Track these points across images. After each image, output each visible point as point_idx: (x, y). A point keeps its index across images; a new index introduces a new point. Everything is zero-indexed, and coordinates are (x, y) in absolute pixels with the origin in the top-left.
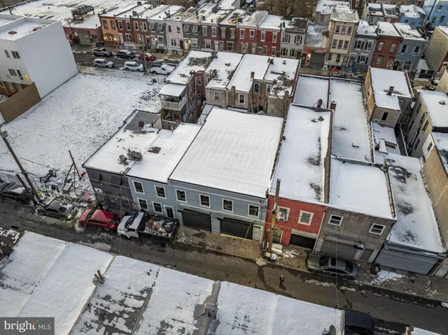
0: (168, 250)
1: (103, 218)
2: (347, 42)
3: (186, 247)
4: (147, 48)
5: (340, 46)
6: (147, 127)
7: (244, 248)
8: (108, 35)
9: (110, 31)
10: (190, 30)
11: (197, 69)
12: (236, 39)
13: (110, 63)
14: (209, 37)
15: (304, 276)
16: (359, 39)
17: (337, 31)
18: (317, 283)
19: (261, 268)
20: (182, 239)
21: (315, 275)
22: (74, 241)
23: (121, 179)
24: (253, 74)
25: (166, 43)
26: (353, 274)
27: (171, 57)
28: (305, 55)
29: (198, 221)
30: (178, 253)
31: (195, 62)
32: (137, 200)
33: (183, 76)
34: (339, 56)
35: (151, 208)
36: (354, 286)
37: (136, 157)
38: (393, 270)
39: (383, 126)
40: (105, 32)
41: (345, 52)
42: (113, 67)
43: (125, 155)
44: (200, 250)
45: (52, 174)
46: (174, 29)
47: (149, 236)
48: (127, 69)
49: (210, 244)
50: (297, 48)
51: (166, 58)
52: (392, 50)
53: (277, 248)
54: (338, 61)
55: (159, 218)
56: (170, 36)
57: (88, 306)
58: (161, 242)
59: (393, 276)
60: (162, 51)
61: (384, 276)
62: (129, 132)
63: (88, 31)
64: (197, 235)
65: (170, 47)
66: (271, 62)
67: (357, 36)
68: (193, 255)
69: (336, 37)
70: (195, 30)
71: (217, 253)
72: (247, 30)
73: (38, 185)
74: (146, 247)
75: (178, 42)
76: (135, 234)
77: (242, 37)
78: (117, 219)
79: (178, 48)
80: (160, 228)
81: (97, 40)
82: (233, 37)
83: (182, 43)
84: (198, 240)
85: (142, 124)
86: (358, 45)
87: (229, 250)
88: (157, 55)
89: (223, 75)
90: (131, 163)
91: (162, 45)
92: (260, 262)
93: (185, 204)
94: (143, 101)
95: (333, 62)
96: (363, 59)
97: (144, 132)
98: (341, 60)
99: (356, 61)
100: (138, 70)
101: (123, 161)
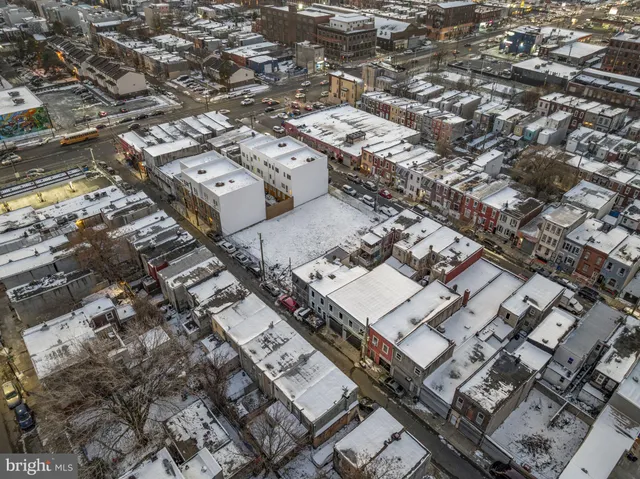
0: (314, 336)
1: (291, 304)
2: (555, 241)
3: (324, 339)
4: (390, 184)
5: (549, 242)
6: (337, 261)
7: (354, 354)
8: (364, 164)
9: (367, 162)
10: (427, 183)
11: (399, 227)
12: (462, 204)
13: (354, 192)
14: (440, 194)
15: (374, 383)
16: (567, 242)
17: (548, 228)
18: (379, 389)
19: (355, 368)
20: (324, 334)
21: (381, 385)
22: (271, 307)
23: (306, 286)
24: (431, 247)
25: (406, 187)
26: (400, 394)
27: (405, 199)
28: (517, 238)
29: (337, 328)
30: (318, 339)
31: (402, 220)
32: (311, 301)
33: (385, 230)
34: (548, 250)
35: (316, 309)
36: (398, 401)
37: (319, 277)
38: (428, 407)
39: (506, 323)
40: (363, 161)
41: (554, 249)
42: (355, 196)
43: (314, 273)
44: (330, 344)
45: (277, 266)
46: (415, 178)
47: (308, 323)
48: (364, 201)
49: (337, 343)
50: (511, 229)
51: (401, 199)
52: (598, 263)
53: (369, 362)
54: (547, 254)
55: (318, 316)
56: (410, 183)
57: (263, 334)
58: (312, 329)
59: (425, 409)
60: (401, 191)
61: (419, 406)
62: (325, 260)
63: (351, 157)
64: (334, 336)
65: (408, 191)
66: (457, 240)
67: (566, 239)
68: (325, 344)
69: (545, 232)
70: (430, 185)
71: (338, 349)
72: (472, 200)
73: (267, 270)
74: (304, 329)
75: (415, 189)
76: (301, 319)
77: (466, 204)
78: (297, 307)
79: (414, 193)
80: (315, 322)
81: (355, 165)
82: (459, 201)
83: (418, 190)
84: (332, 338)
85: (335, 258)
86: (566, 246)
87: (345, 351)
88: (396, 194)
89: (413, 239)
90: (315, 279)
91: (402, 187)
92: (357, 365)
93: (331, 313)
94: (357, 235)
95: (542, 253)
96: (570, 260)
97: (334, 263)
98: (550, 255)
99: (563, 260)
100: (371, 205)
101: (312, 277)
